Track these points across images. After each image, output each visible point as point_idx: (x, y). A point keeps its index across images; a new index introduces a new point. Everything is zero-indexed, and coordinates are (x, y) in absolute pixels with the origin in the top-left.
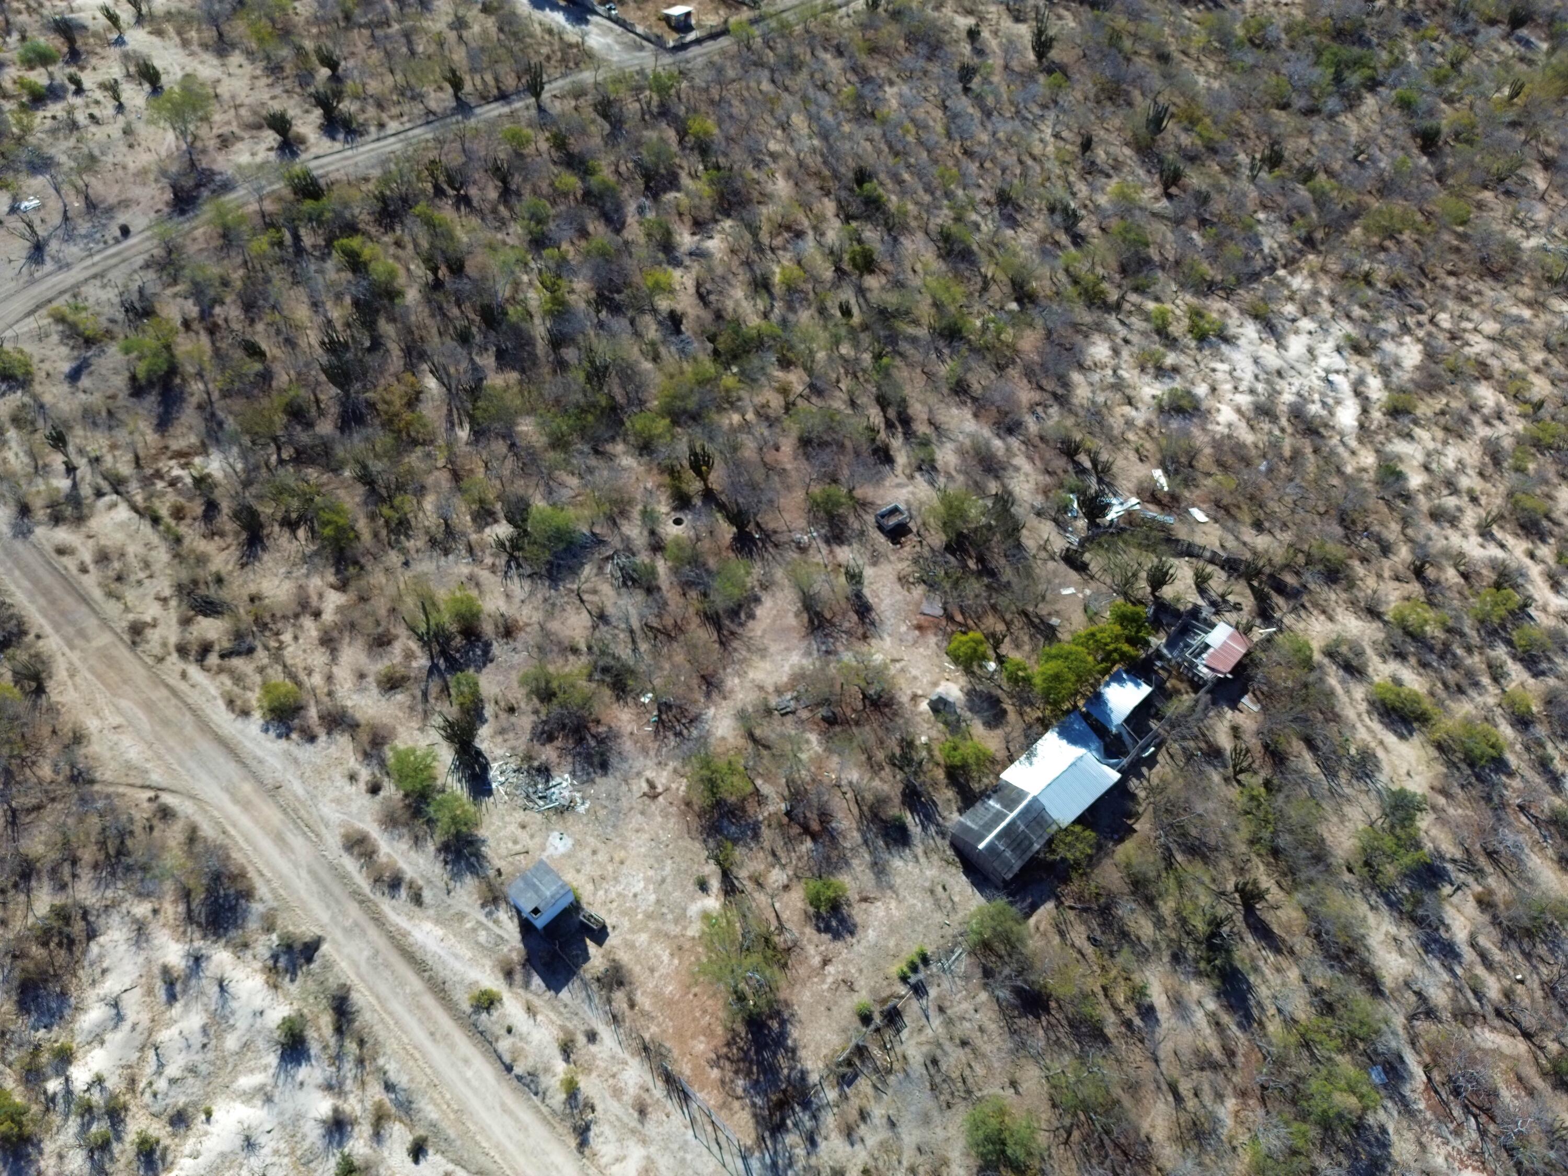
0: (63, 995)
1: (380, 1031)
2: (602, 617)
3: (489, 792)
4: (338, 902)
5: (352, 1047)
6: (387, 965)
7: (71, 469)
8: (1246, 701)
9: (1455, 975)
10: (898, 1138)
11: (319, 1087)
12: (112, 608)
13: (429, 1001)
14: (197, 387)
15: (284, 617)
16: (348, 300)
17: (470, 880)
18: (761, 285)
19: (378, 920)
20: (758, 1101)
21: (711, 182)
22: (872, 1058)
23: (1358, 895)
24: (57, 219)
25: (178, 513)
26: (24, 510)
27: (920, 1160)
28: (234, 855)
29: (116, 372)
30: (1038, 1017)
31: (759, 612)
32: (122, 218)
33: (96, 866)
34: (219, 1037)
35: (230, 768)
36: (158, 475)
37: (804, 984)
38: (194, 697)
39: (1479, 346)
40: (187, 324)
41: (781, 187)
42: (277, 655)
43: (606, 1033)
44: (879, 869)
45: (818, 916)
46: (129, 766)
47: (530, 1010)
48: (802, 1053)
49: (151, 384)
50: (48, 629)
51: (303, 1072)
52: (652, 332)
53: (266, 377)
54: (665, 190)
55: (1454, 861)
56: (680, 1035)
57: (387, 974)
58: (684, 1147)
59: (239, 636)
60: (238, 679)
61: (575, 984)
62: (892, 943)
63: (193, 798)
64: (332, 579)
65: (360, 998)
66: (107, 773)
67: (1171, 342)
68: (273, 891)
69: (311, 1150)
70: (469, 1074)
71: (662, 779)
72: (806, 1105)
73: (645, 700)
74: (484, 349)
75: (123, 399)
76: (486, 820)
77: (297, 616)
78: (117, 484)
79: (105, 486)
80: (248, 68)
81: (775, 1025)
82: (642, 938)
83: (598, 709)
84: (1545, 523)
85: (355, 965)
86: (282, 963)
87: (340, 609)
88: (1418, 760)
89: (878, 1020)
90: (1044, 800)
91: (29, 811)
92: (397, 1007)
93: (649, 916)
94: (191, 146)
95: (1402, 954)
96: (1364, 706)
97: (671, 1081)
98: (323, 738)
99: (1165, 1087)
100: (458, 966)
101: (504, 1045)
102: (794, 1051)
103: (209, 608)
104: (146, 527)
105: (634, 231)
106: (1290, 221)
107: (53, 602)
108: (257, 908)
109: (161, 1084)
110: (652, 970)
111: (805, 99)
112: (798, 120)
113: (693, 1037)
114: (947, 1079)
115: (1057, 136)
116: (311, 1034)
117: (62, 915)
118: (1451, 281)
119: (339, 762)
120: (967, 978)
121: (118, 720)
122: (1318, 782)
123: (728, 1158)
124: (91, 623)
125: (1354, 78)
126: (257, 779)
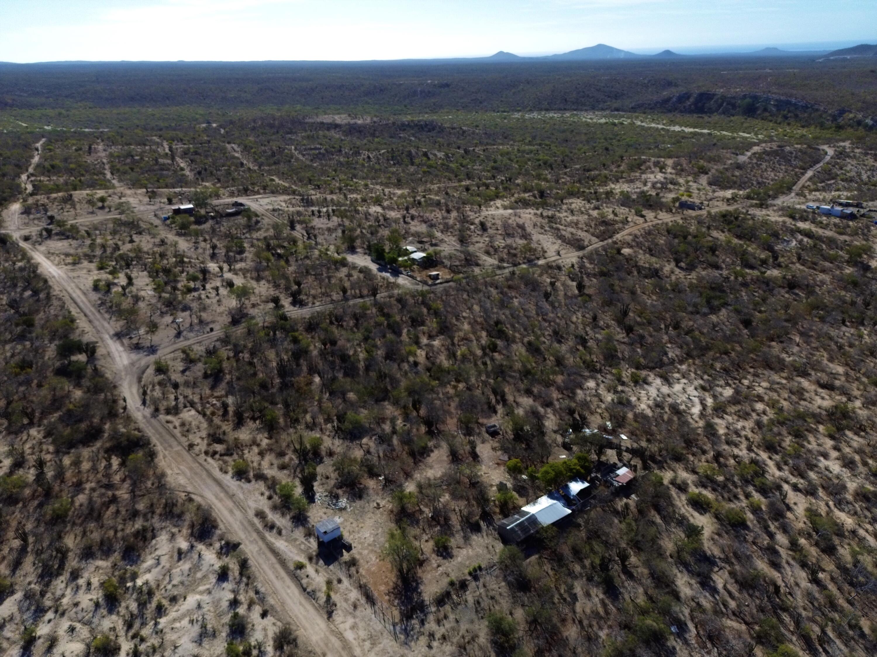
0: (139, 556)
1: (257, 574)
2: (368, 452)
3: (314, 502)
4: (249, 532)
5: (244, 579)
6: (264, 553)
7: (176, 399)
8: (633, 496)
9: (715, 599)
10: (459, 626)
11: (230, 591)
12: (183, 439)
13: (278, 566)
14: (228, 377)
15: (246, 446)
16: (290, 353)
17: (301, 528)
18: (452, 355)
19: (263, 539)
20: (403, 608)
21: (437, 323)
22: (453, 599)
23: (674, 567)
24: (188, 325)
25: (213, 414)
26: (157, 410)
27: (466, 634)
28: (213, 514)
29: (199, 371)
30: (525, 593)
31: (432, 455)
32: (211, 326)
33: (160, 515)
34: (195, 573)
35: (217, 489)
36: (208, 402)
37: (428, 572)
38: (208, 467)
39: (760, 390)
40: (228, 358)
41: (466, 327)
42: (242, 457)
43: (346, 582)
44: (466, 539)
45: (438, 551)
46: (180, 485)
47: (317, 571)
48: (424, 595)
49: (211, 375)
50: (158, 444)
51: (225, 585)
52: (406, 366)
53: (255, 374)
54: (419, 326)
55: (720, 558)
56: (375, 583)
57: (264, 556)
58: (370, 620)
59: (228, 449)
60: (225, 462)
61: (336, 563)
62: (467, 563)
63: (202, 496)
64: (266, 435)
65: (251, 562)
66: (172, 486)
67: (623, 384)
68: (225, 527)
69: (222, 611)
70: (289, 591)
71: (382, 503)
72: (422, 611)
73: (381, 478)
74: (339, 371)
75: (200, 379)
76: (311, 510)
77: (251, 446)
78: (193, 404)
79: (188, 404)
80: (267, 285)
81: (414, 584)
82: (366, 552)
83: (363, 481)
84: (778, 448)
85: (251, 552)
86: (224, 551)
87: (267, 445)
88: (708, 523)
89: (457, 586)
90: (537, 516)
91: (140, 496)
92: (265, 567)
93: (369, 545)
94: (241, 307)
95: (692, 589)
96: (685, 502)
97: (368, 598)
98: (253, 482)
99: (577, 622)
100: (291, 555)
101: (304, 581)
102: (420, 593)
103: (219, 441)
104: (200, 417)
105: (405, 337)
106: (681, 347)
107: (162, 436)
108: (218, 532)
109: (169, 587)
110: (367, 562)
111: (480, 301)
112: (476, 308)
113: (380, 585)
114: (483, 609)
115: (584, 316)
116: (230, 573)
117: (145, 529)
118: (752, 370)
119: (258, 489)
120: (497, 577)
121: (179, 472)
122: (661, 526)
123: (387, 625)
124: (175, 443)
125: (716, 303)
126: (226, 492)
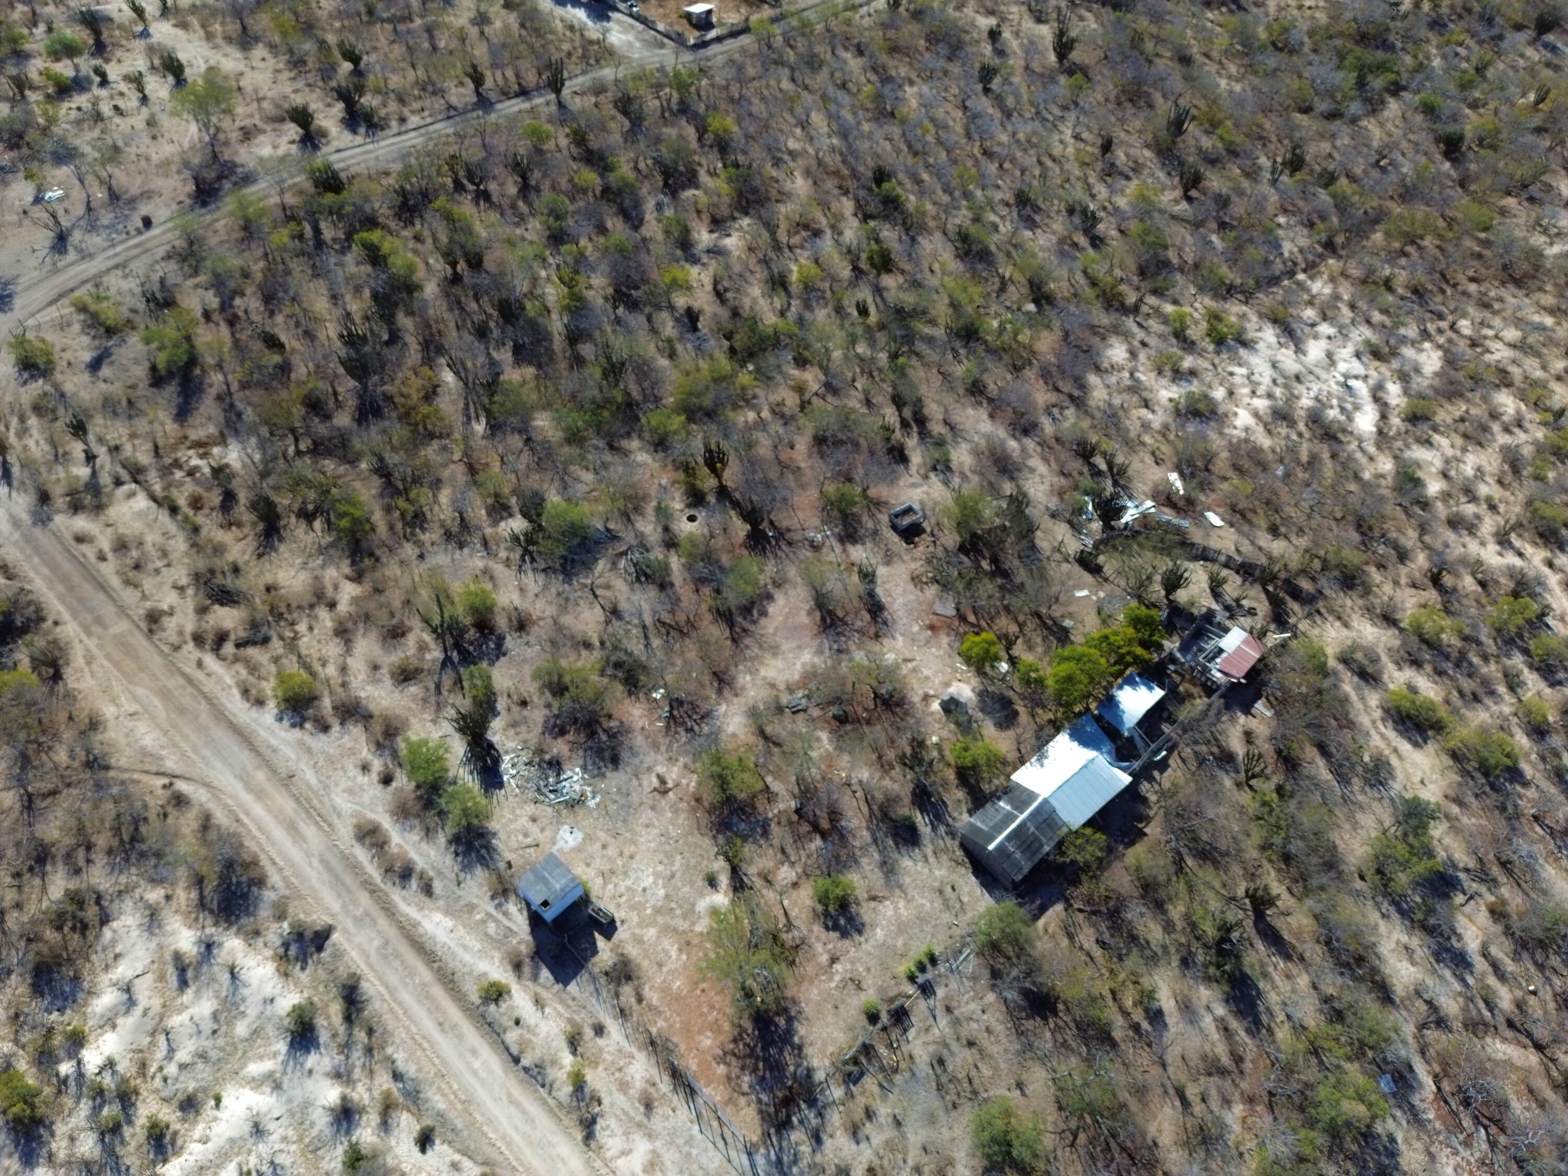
0: (77, 979)
1: (389, 1021)
2: (614, 612)
3: (500, 785)
4: (349, 891)
5: (360, 1035)
6: (397, 955)
7: (90, 458)
8: (1260, 706)
9: (1467, 985)
10: (903, 1136)
11: (327, 1075)
12: (129, 596)
13: (438, 991)
14: (216, 379)
15: (299, 607)
16: (367, 293)
17: (480, 872)
18: (778, 283)
19: (389, 910)
20: (764, 1097)
21: (730, 180)
22: (878, 1057)
23: (1370, 903)
24: (80, 210)
25: (196, 503)
26: (44, 498)
27: (926, 1159)
28: (247, 843)
29: (136, 362)
30: (1045, 1019)
31: (772, 609)
32: (145, 209)
33: (110, 852)
34: (230, 1023)
35: (245, 757)
36: (177, 464)
37: (811, 981)
38: (209, 686)
39: (1499, 353)
40: (207, 315)
41: (800, 185)
42: (292, 645)
43: (614, 1029)
44: (888, 869)
45: (826, 914)
46: (144, 753)
47: (538, 1002)
48: (808, 1050)
49: (171, 374)
50: (66, 616)
51: (312, 1060)
52: (669, 328)
53: (285, 369)
54: (684, 187)
55: (1467, 870)
56: (686, 1030)
57: (397, 964)
58: (690, 1141)
59: (254, 625)
60: (253, 669)
61: (583, 977)
62: (900, 943)
63: (208, 785)
64: (347, 570)
65: (370, 987)
66: (122, 759)
67: (1189, 345)
68: (285, 879)
69: (318, 1137)
70: (477, 1065)
71: (673, 774)
72: (812, 1102)
73: (657, 695)
74: (501, 344)
75: (143, 388)
76: (497, 812)
77: (312, 606)
78: (136, 473)
79: (124, 475)
80: (271, 62)
81: (782, 1022)
82: (651, 933)
83: (610, 704)
84: (1564, 532)
85: (364, 953)
86: (293, 951)
87: (355, 601)
88: (1432, 769)
89: (885, 1018)
90: (1055, 803)
91: (45, 796)
92: (406, 996)
93: (658, 911)
94: (214, 138)
95: (1413, 963)
96: (1378, 714)
97: (677, 1075)
98: (336, 728)
99: (1172, 1092)
100: (467, 957)
101: (512, 1036)
102: (800, 1048)
103: (226, 597)
104: (164, 517)
105: (652, 228)
106: (1311, 225)
107: (71, 589)
108: (269, 895)
109: (172, 1069)
110: (660, 965)
111: (825, 98)
112: (818, 119)
113: (700, 1032)
114: (953, 1079)
115: (1077, 137)
116: (320, 1022)
117: (76, 899)
118: (1473, 288)
119: (352, 752)
120: (974, 978)
121: (134, 707)
122: (1331, 789)
123: (733, 1154)
124: (109, 610)
125: (1377, 83)
126: (272, 769)
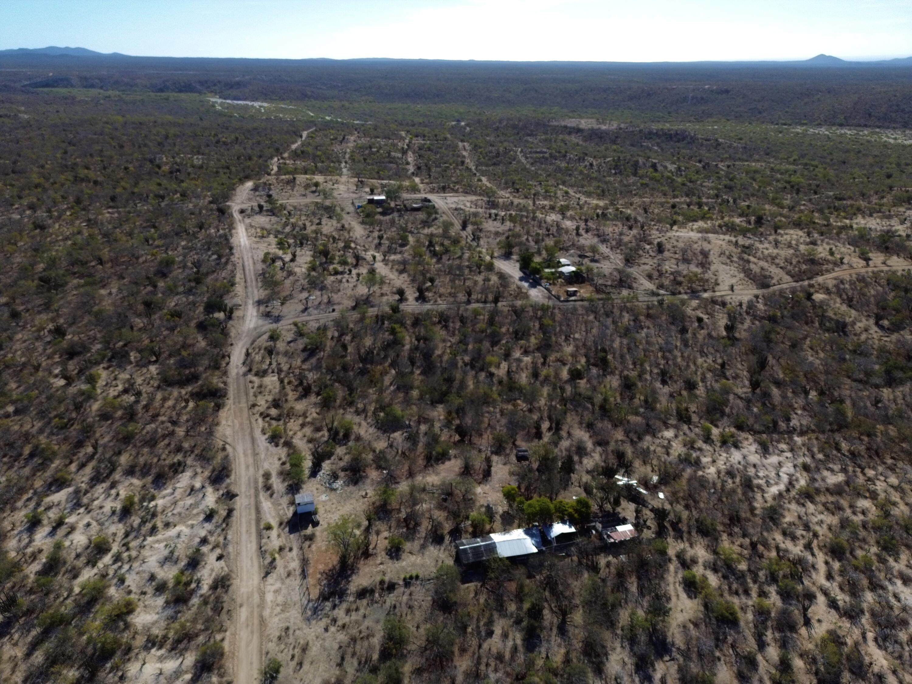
0: (165, 484)
1: (234, 524)
2: (391, 446)
3: (315, 477)
4: (250, 488)
5: (224, 525)
6: (250, 509)
7: (270, 364)
8: (623, 556)
10: (363, 621)
11: (207, 530)
12: (252, 399)
13: (253, 522)
14: (321, 354)
15: (296, 415)
16: (385, 343)
17: (289, 496)
18: (536, 374)
19: (257, 496)
20: (326, 589)
21: (542, 341)
22: (374, 596)
23: (619, 640)
24: (316, 303)
25: (290, 383)
26: (250, 370)
27: (365, 630)
28: (233, 465)
29: (302, 344)
30: (444, 613)
31: (447, 463)
32: (335, 307)
33: (197, 455)
34: (193, 509)
35: (249, 445)
36: (292, 373)
37: (369, 566)
38: (254, 425)
39: (880, 486)
40: (332, 338)
41: (570, 349)
42: (285, 424)
43: (295, 552)
45: (390, 550)
46: (224, 435)
47: (279, 536)
48: (351, 584)
49: (309, 350)
50: (232, 398)
51: (207, 524)
53: (343, 357)
54: (521, 339)
55: (678, 649)
56: (317, 561)
57: (248, 511)
58: (293, 590)
59: (280, 415)
60: (270, 425)
61: (297, 534)
62: (409, 569)
63: (234, 449)
64: (318, 411)
65: (235, 513)
66: (218, 435)
67: (707, 441)
68: (235, 478)
69: (192, 545)
70: (249, 545)
71: (371, 494)
72: (341, 597)
73: (385, 472)
74: (419, 368)
75: (299, 351)
76: (308, 483)
77: (299, 416)
78: (280, 371)
79: (276, 370)
80: (406, 278)
81: (349, 572)
83: (368, 470)
85: (242, 504)
86: (223, 497)
87: (313, 419)
88: (691, 608)
89: (386, 586)
90: (497, 545)
91: (191, 436)
92: (244, 520)
94: (371, 294)
95: (623, 669)
96: (679, 580)
97: (303, 572)
98: (280, 447)
99: (476, 656)
100: (268, 516)
101: (264, 541)
102: (349, 582)
103: (278, 407)
104: (278, 383)
106: (815, 417)
107: (238, 393)
108: (228, 481)
109: (170, 514)
110: (323, 541)
113: (321, 563)
114: (395, 614)
115: (714, 361)
116: (216, 517)
117: (179, 463)
118: (890, 461)
119: (280, 454)
120: (428, 590)
121: (231, 424)
122: (633, 595)
123: (304, 599)
124: (244, 400)
126: (254, 450)
